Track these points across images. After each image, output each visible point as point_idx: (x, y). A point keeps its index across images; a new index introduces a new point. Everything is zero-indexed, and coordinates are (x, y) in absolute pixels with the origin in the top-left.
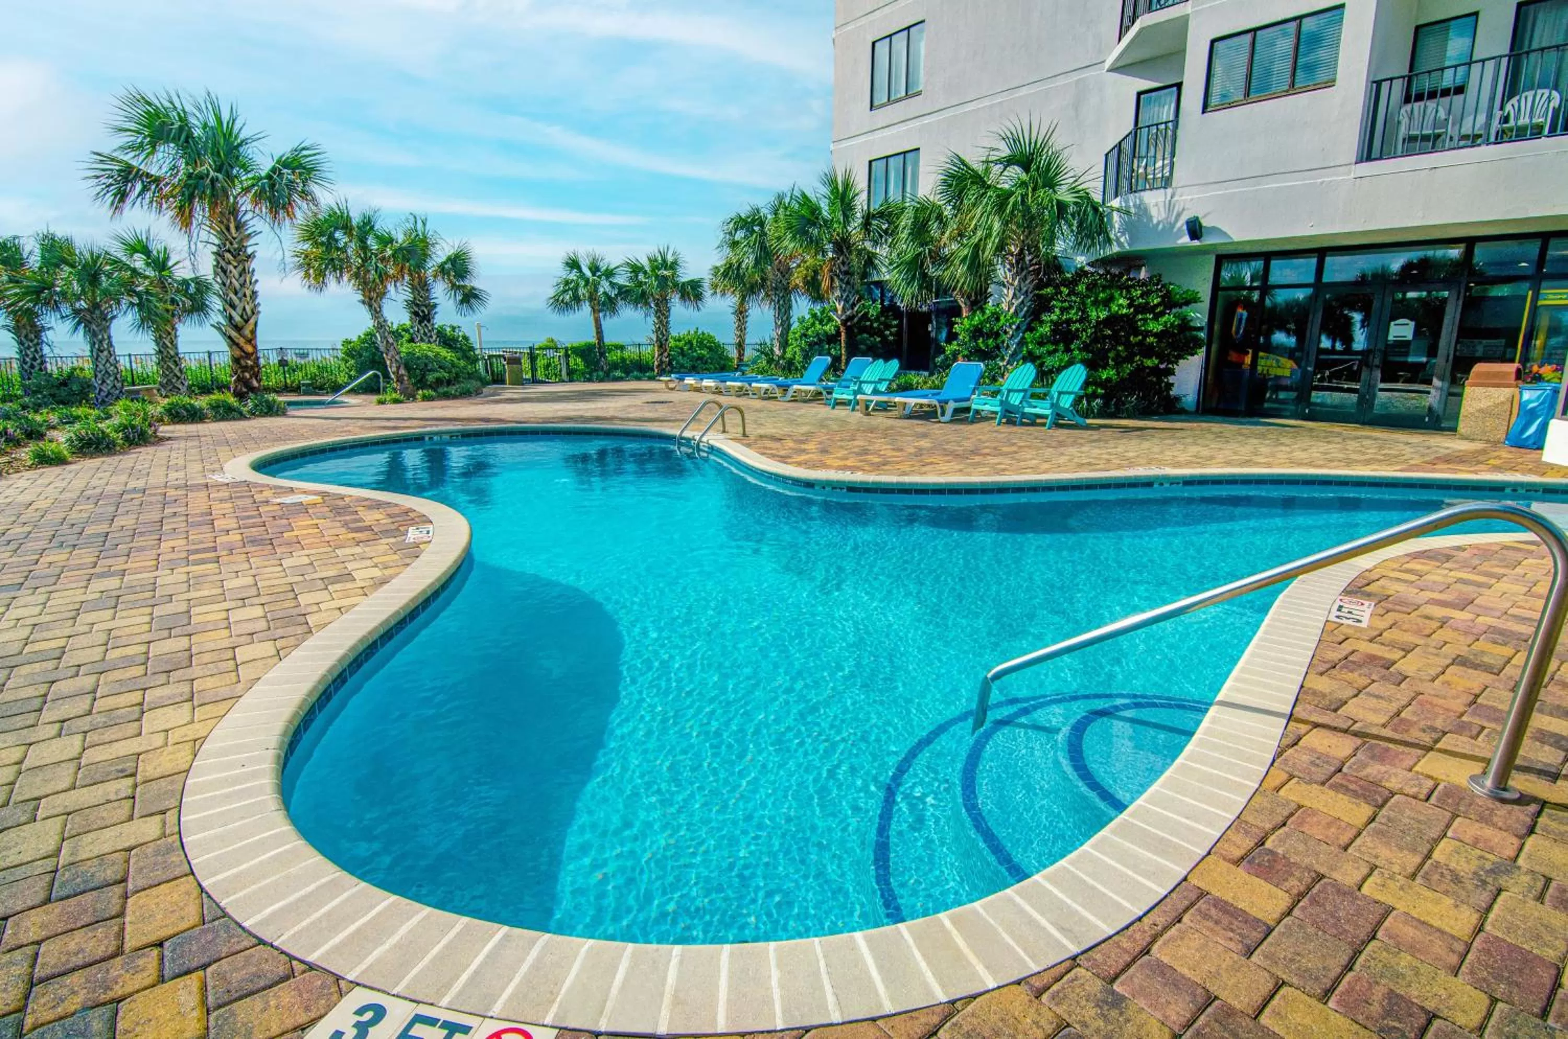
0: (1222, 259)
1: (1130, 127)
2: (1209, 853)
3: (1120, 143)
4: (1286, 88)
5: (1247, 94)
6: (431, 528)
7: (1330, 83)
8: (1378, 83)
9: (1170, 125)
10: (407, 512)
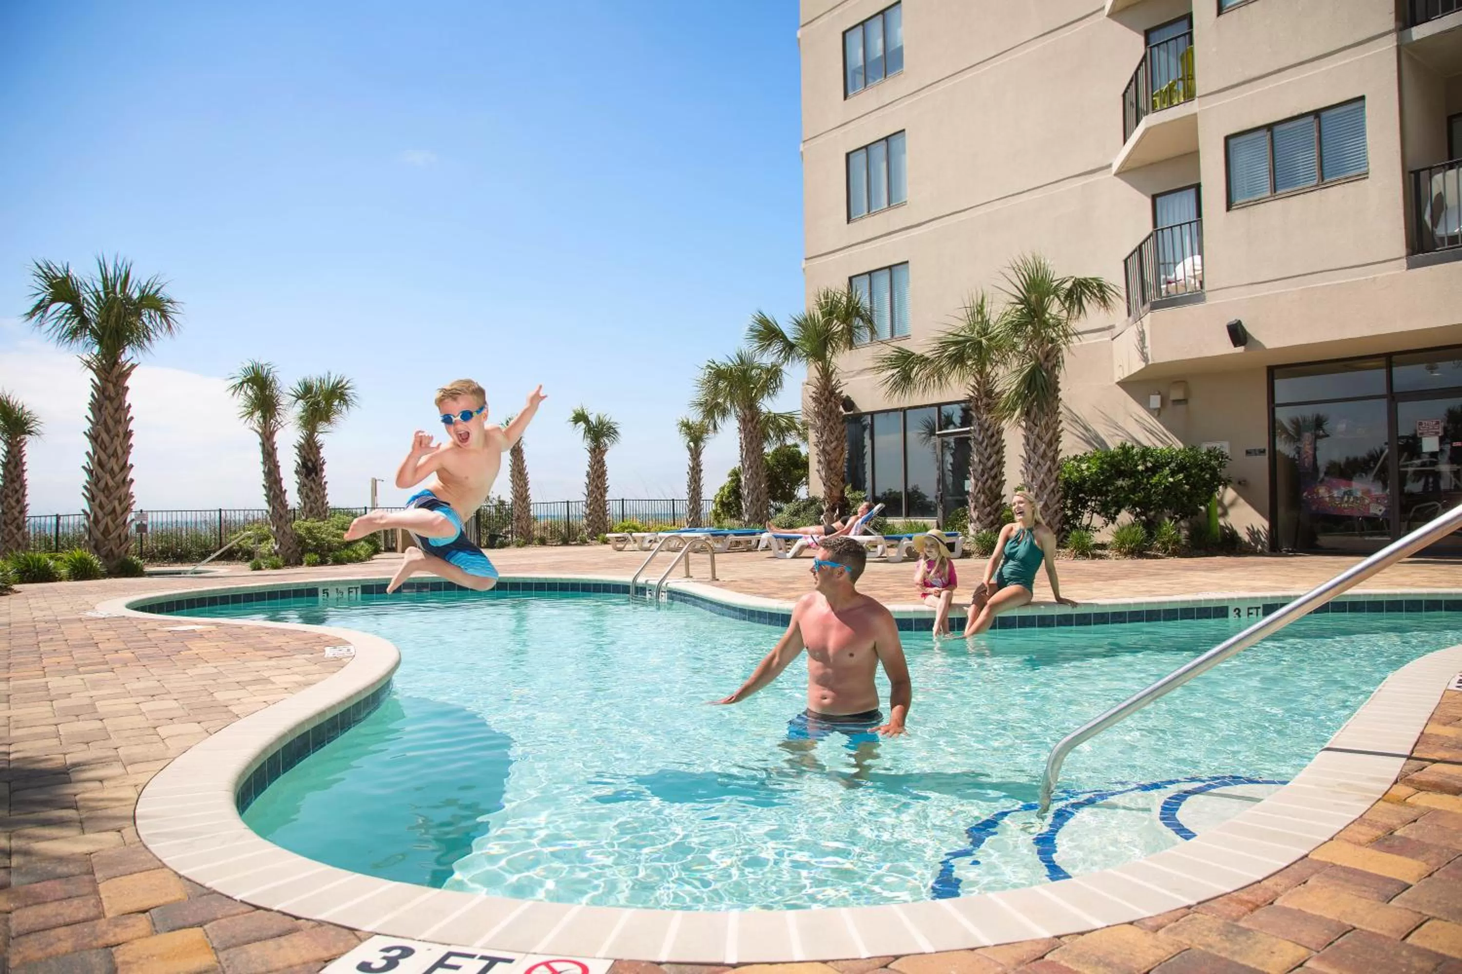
0: (1274, 372)
1: (1149, 229)
2: (1332, 839)
3: (1140, 246)
4: (1315, 182)
5: (1275, 189)
6: (351, 647)
7: (1364, 176)
8: (1417, 173)
9: (1194, 225)
10: (319, 637)
